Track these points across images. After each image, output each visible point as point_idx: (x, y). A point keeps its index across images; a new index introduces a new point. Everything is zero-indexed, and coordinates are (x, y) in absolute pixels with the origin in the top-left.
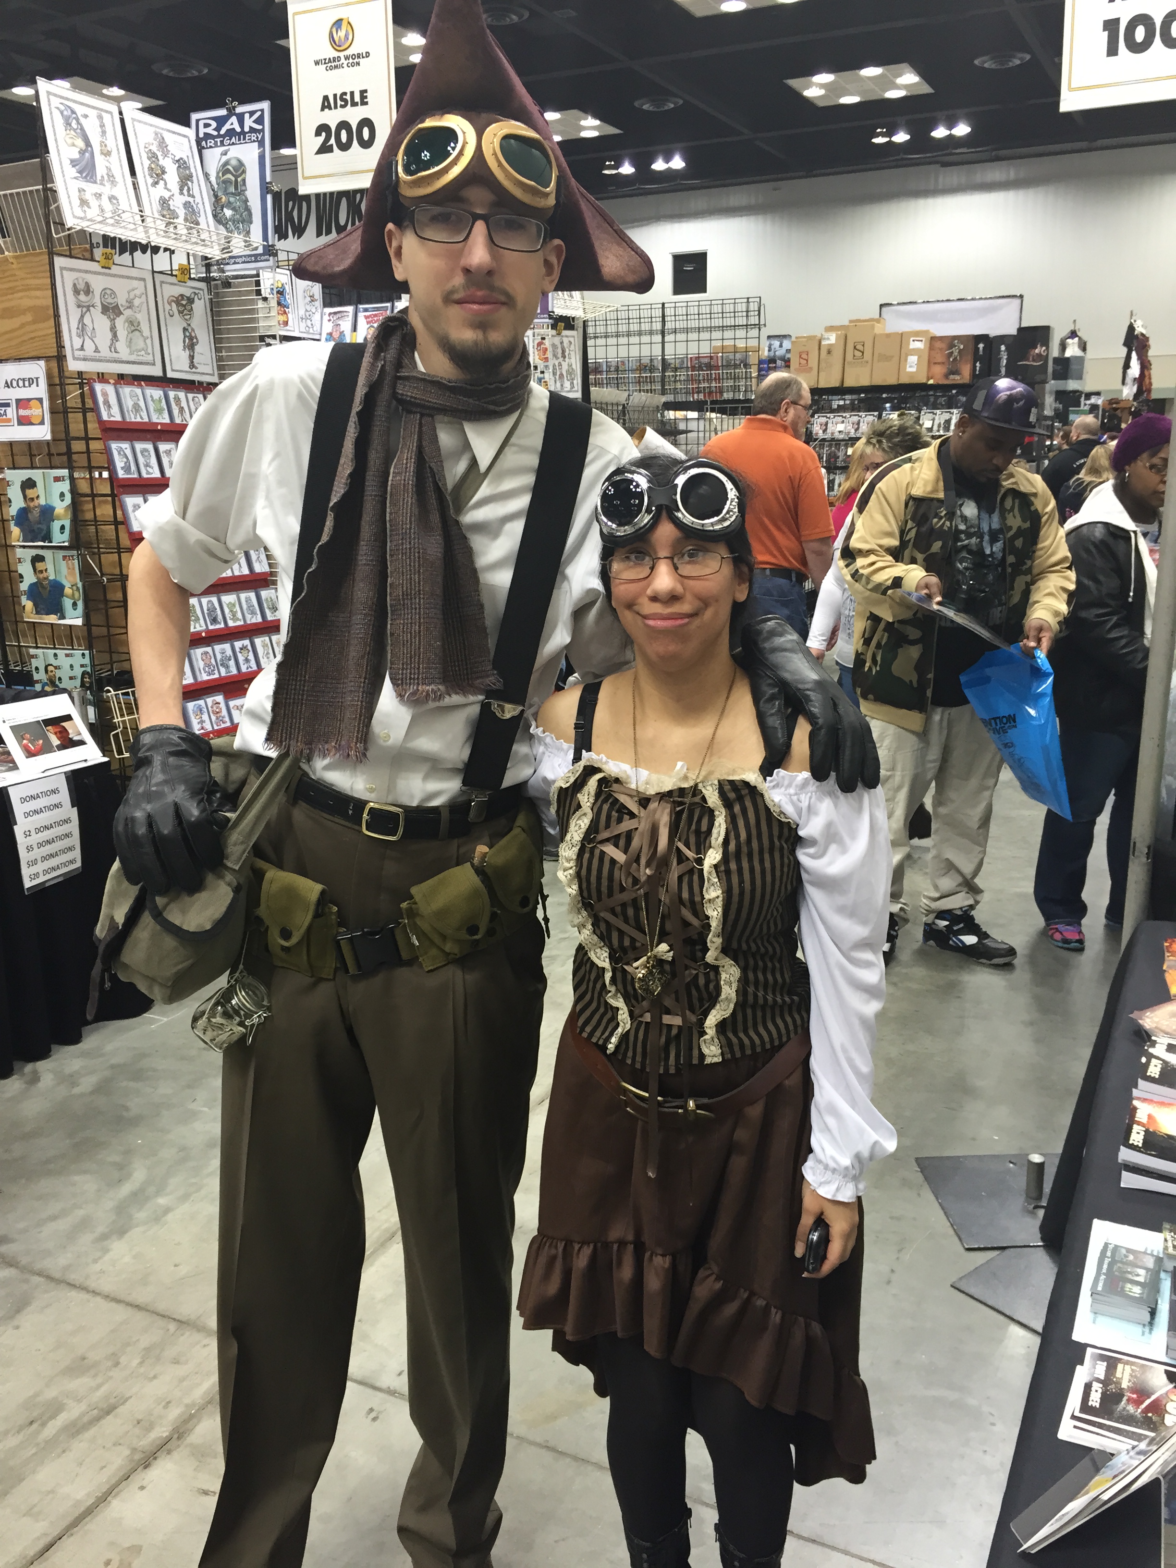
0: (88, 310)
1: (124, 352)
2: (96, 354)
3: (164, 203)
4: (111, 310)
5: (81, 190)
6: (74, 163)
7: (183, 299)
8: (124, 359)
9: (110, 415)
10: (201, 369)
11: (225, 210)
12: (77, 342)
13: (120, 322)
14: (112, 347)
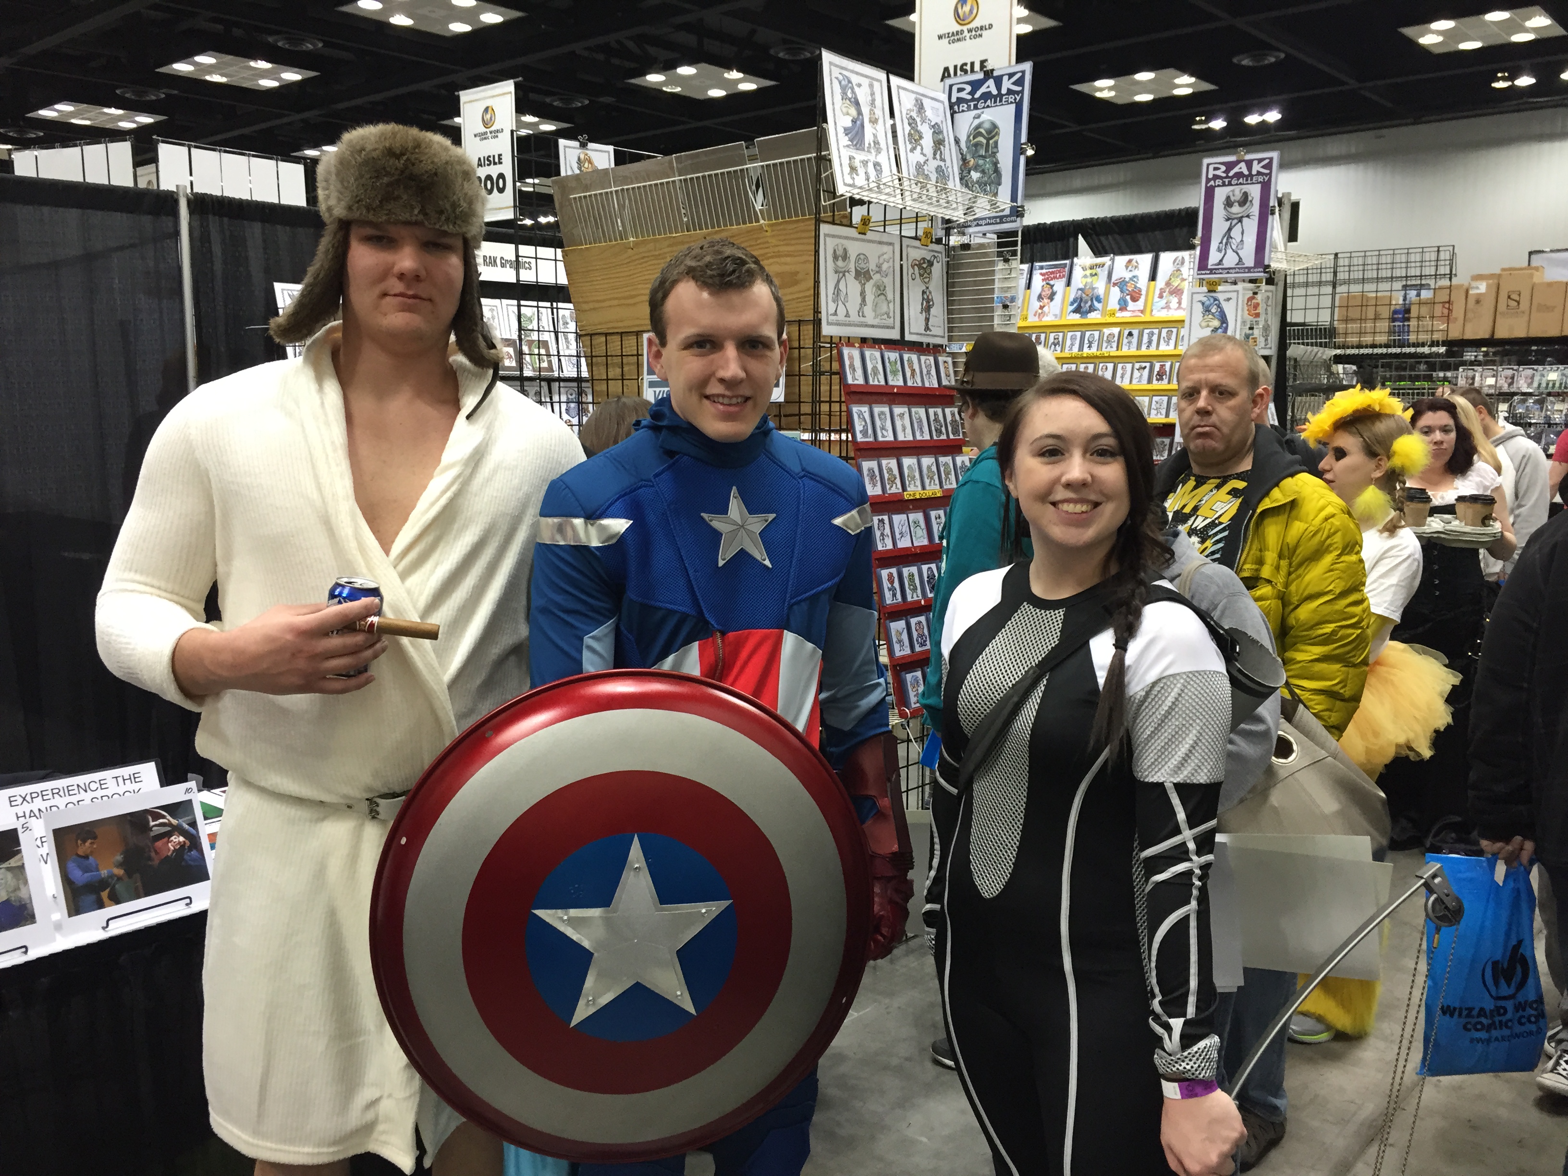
0: (844, 275)
1: (870, 317)
2: (847, 319)
3: (919, 167)
4: (863, 275)
5: (851, 158)
6: (847, 131)
7: (924, 263)
8: (870, 323)
9: (854, 378)
10: (935, 331)
11: (972, 173)
12: (832, 307)
13: (869, 286)
14: (861, 313)
